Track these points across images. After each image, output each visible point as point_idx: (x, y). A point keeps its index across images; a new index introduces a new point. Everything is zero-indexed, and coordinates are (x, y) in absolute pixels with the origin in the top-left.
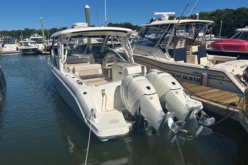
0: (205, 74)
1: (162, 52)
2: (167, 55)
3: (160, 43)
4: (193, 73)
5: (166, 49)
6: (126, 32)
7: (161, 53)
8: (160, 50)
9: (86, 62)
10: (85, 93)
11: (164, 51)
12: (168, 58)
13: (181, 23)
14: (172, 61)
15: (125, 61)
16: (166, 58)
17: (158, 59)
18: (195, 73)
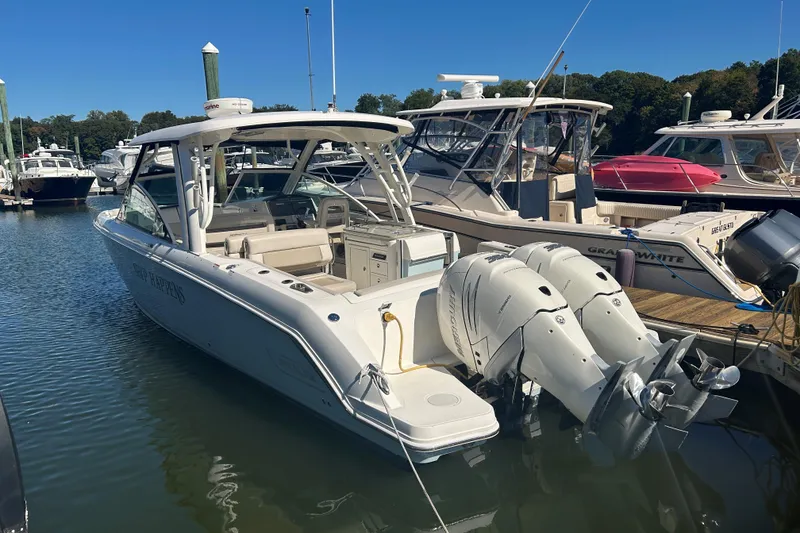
0: (628, 252)
1: (479, 194)
2: (496, 200)
3: (471, 166)
4: (589, 250)
5: (493, 184)
6: (393, 129)
7: (477, 194)
8: (473, 187)
9: (263, 225)
10: (333, 317)
11: (487, 189)
12: (502, 210)
13: (538, 107)
14: (512, 217)
15: (380, 220)
16: (494, 210)
17: (468, 213)
18: (595, 251)
